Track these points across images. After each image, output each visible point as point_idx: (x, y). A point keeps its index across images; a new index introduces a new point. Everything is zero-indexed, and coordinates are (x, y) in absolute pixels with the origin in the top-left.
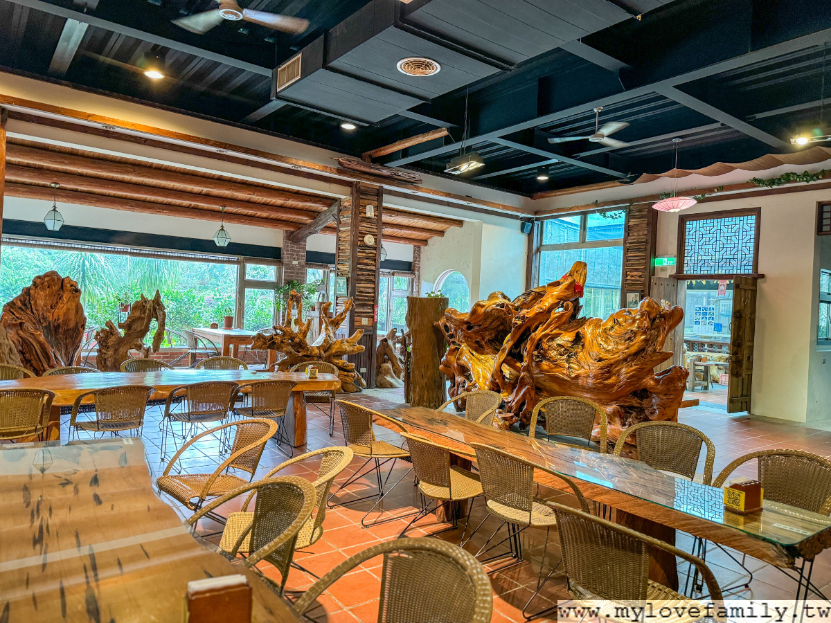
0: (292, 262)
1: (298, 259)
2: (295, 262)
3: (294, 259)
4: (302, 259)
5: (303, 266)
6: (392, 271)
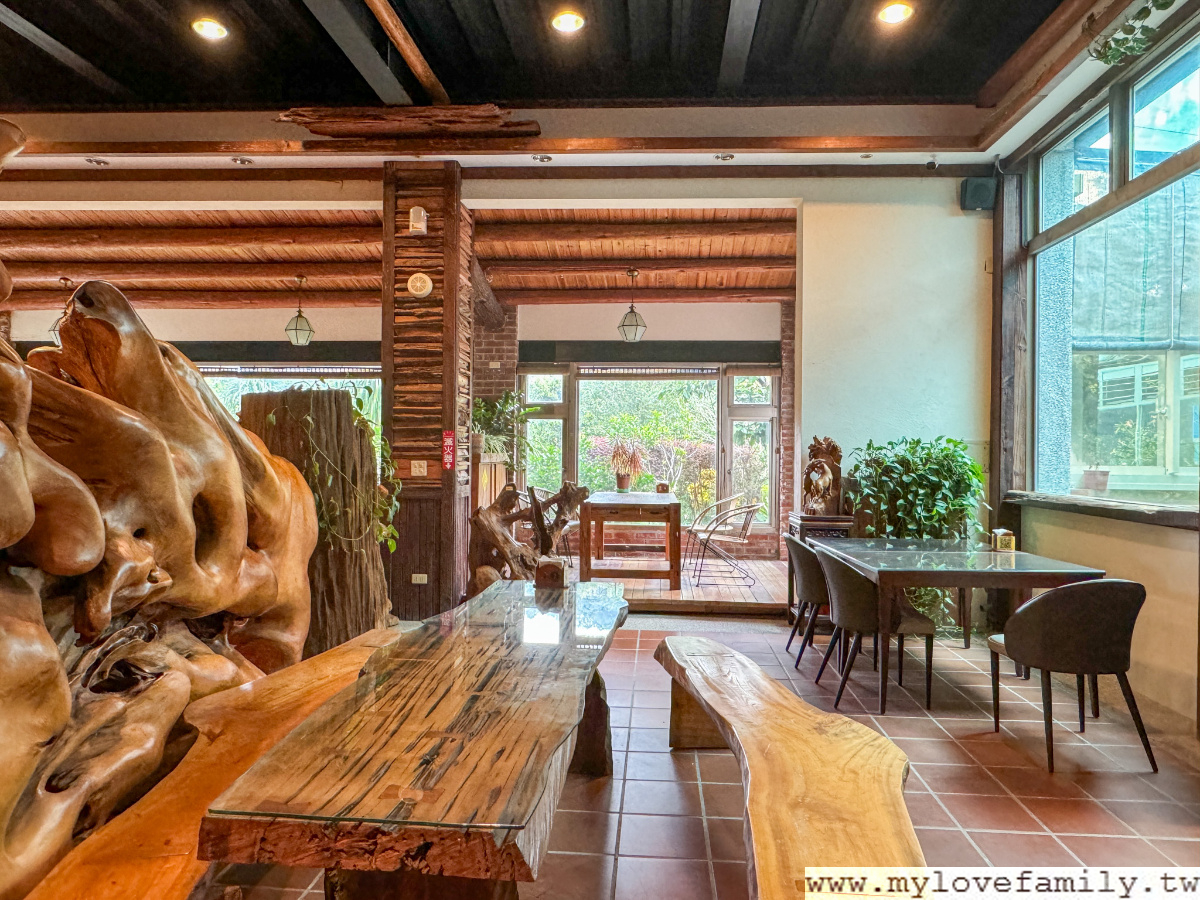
0: (488, 364)
1: (501, 358)
2: (495, 365)
3: (493, 359)
4: (508, 358)
5: (510, 371)
6: (725, 365)
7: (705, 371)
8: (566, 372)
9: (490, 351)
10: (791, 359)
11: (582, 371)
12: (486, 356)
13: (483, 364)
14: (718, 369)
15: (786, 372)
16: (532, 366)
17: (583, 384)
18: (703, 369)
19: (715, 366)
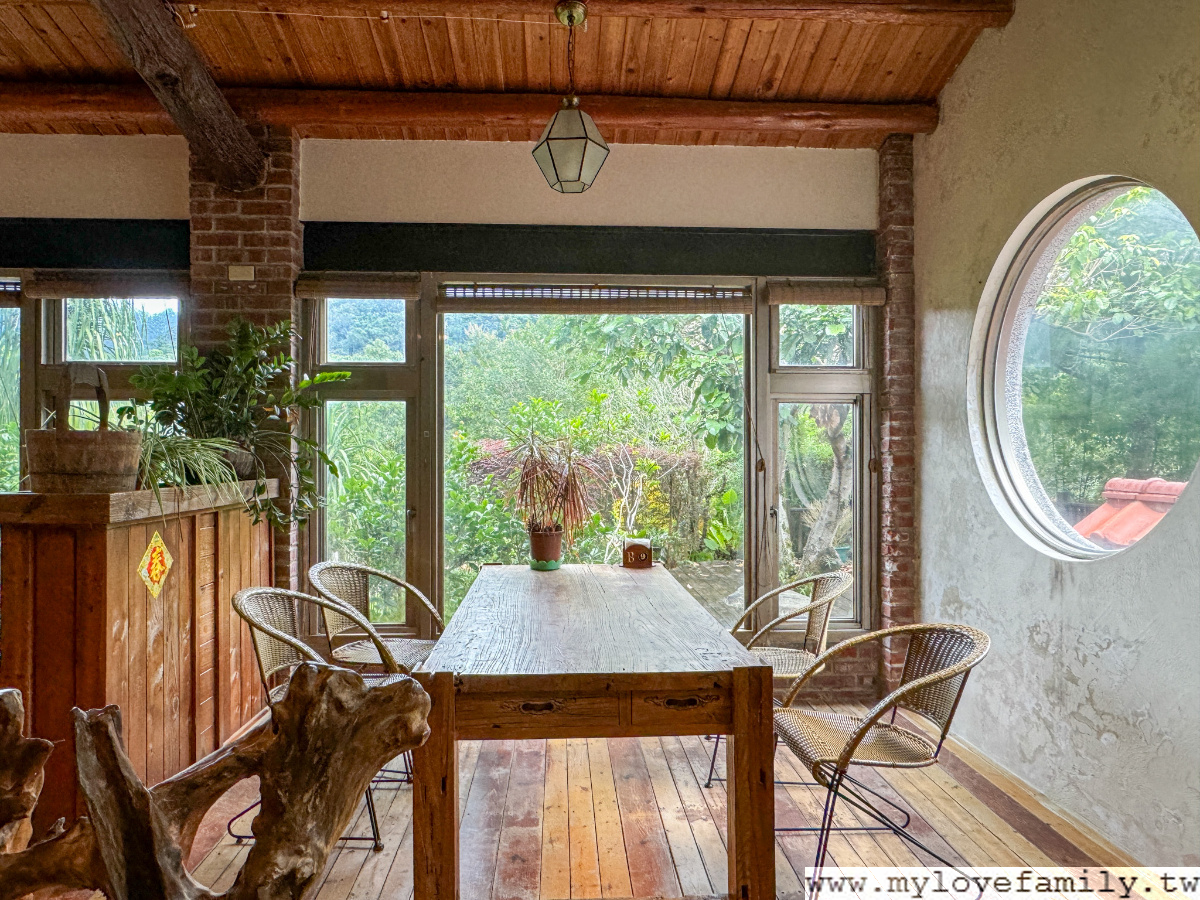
0: (223, 271)
1: (256, 257)
2: (243, 273)
3: (236, 259)
4: (274, 257)
5: (281, 286)
6: (762, 280)
7: (719, 295)
8: (415, 293)
9: (232, 240)
10: (907, 266)
11: (450, 293)
12: (219, 252)
13: (213, 271)
14: (748, 290)
15: (897, 296)
16: (333, 278)
17: (451, 320)
18: (713, 291)
19: (741, 282)
